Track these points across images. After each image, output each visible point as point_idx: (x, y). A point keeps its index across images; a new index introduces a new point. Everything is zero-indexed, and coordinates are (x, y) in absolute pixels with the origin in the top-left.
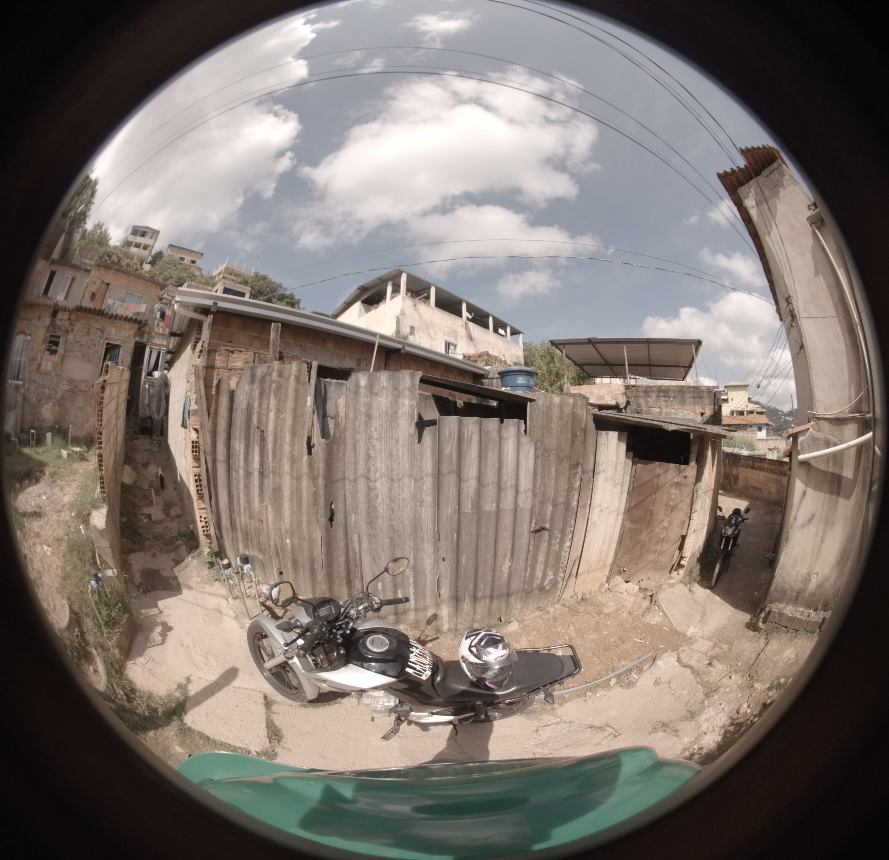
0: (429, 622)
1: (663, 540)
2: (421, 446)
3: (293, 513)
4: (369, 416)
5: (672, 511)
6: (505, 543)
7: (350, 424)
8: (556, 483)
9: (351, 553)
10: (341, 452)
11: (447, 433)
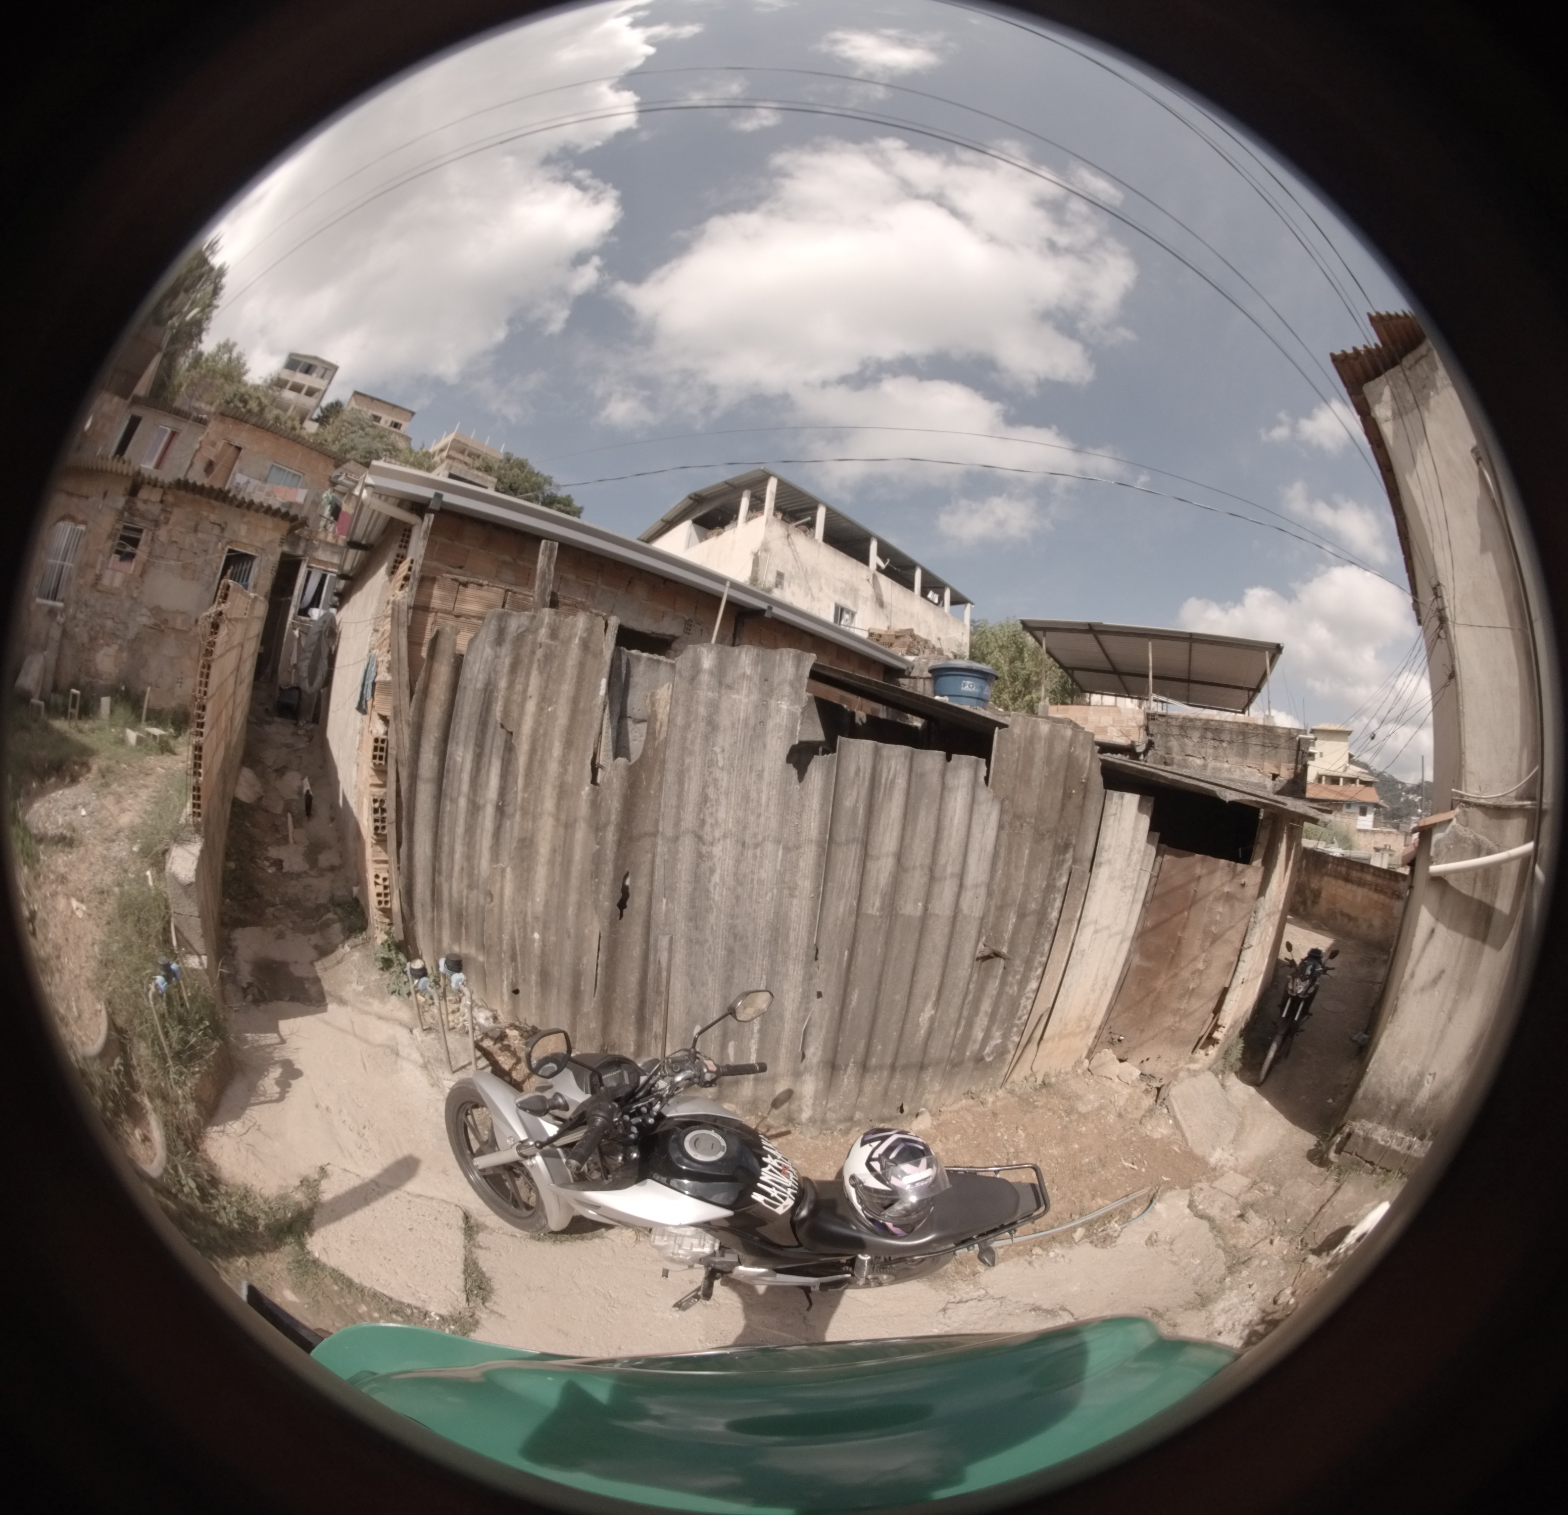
0: (776, 1104)
1: (1192, 993)
2: (802, 789)
3: (551, 886)
4: (712, 725)
5: (1213, 943)
6: (930, 975)
7: (676, 736)
8: (1028, 875)
9: (652, 968)
10: (654, 786)
11: (852, 769)
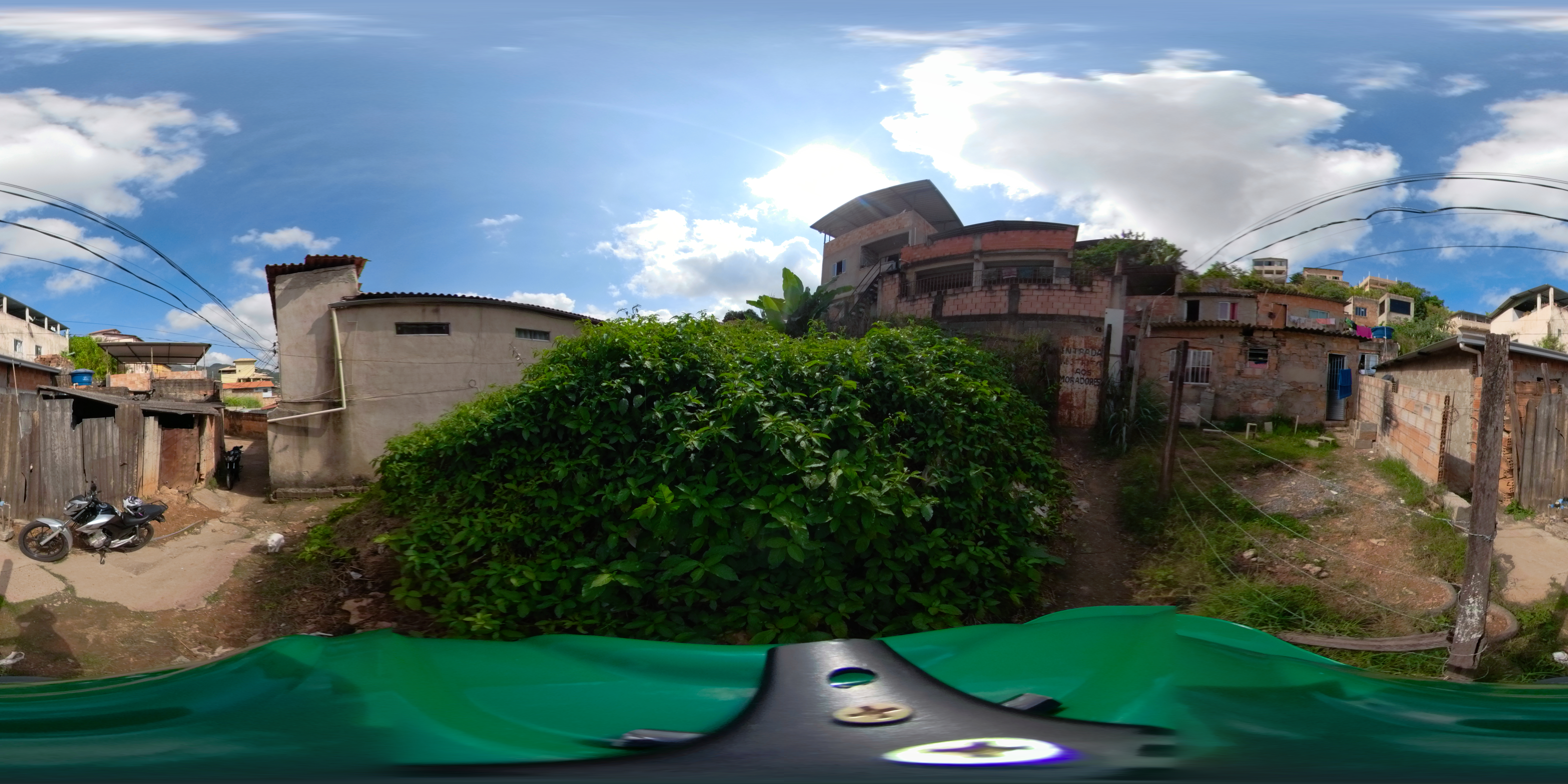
1: (186, 466)
2: (75, 432)
4: (51, 421)
6: (110, 472)
7: (41, 425)
8: (128, 443)
10: (37, 439)
11: (86, 426)
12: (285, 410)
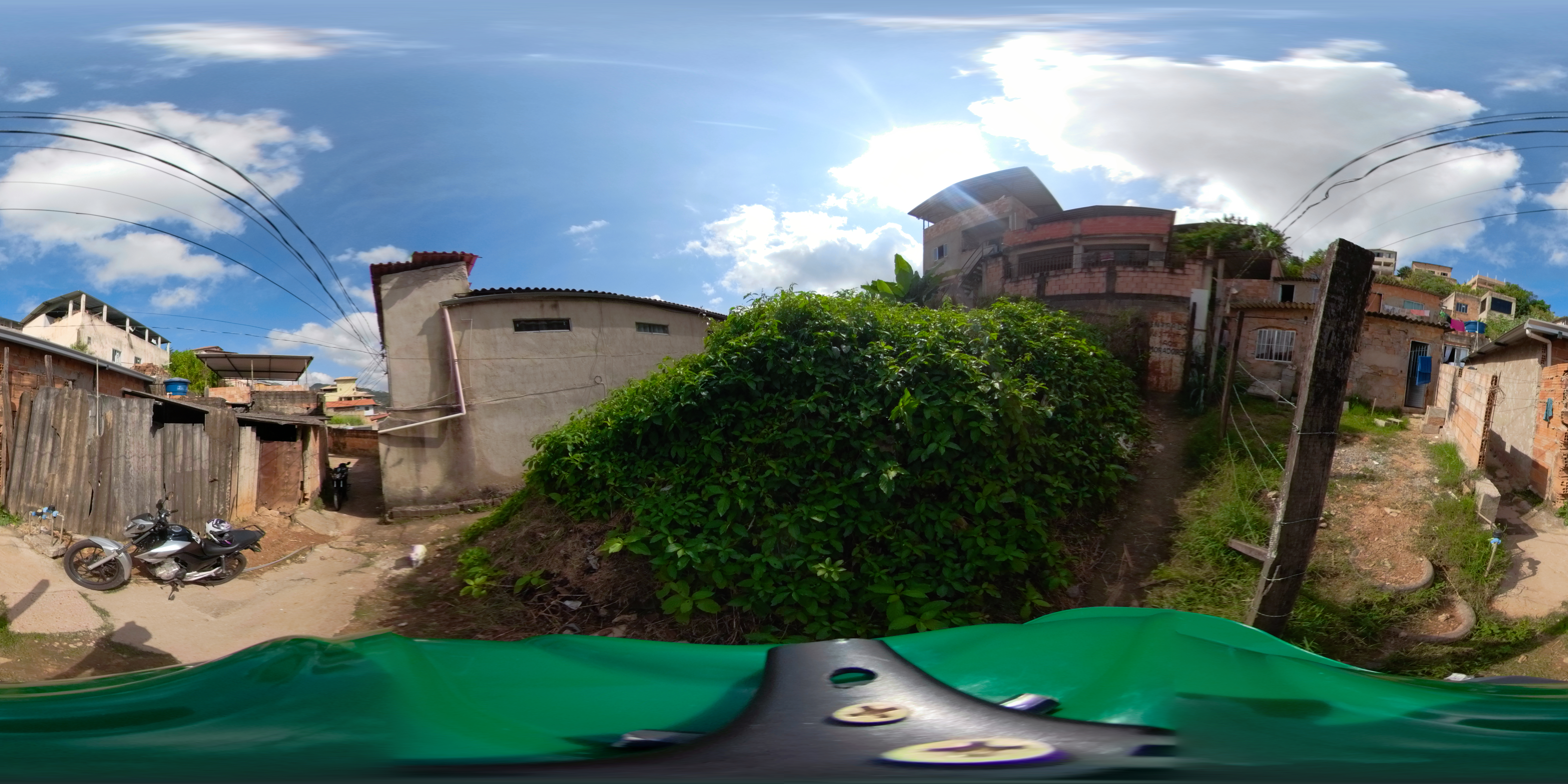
1: (288, 484)
2: (155, 439)
3: (74, 478)
5: (290, 468)
6: (197, 489)
7: (115, 427)
8: (220, 455)
10: (109, 443)
11: (168, 431)
12: (397, 419)
